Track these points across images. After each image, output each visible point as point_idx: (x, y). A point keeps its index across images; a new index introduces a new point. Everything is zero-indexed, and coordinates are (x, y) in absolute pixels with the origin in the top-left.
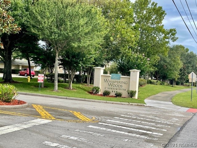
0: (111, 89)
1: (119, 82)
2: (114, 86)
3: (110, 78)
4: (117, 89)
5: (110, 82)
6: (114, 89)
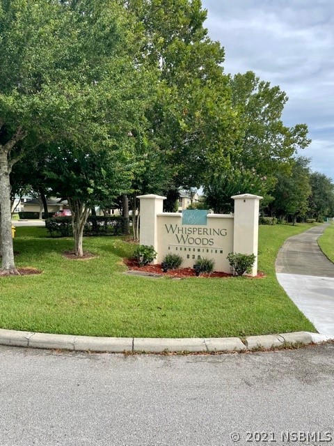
2: (191, 241)
4: (199, 250)
6: (192, 250)
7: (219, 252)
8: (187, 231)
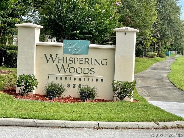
0: (63, 78)
1: (86, 61)
2: (72, 70)
3: (60, 52)
4: (80, 79)
5: (61, 62)
6: (73, 79)
7: (99, 80)
8: (68, 61)
